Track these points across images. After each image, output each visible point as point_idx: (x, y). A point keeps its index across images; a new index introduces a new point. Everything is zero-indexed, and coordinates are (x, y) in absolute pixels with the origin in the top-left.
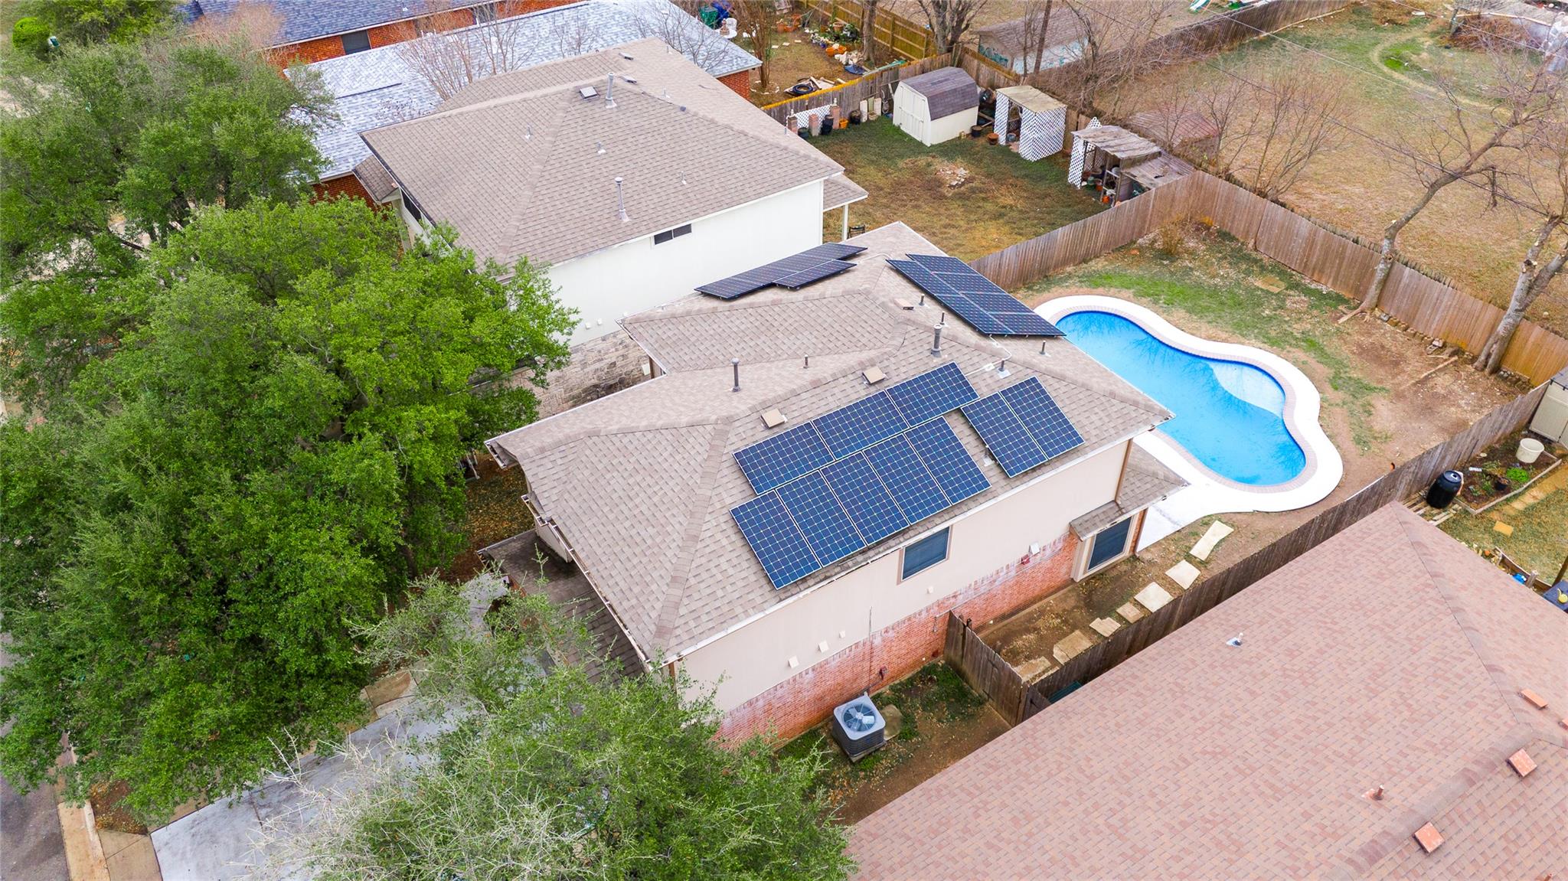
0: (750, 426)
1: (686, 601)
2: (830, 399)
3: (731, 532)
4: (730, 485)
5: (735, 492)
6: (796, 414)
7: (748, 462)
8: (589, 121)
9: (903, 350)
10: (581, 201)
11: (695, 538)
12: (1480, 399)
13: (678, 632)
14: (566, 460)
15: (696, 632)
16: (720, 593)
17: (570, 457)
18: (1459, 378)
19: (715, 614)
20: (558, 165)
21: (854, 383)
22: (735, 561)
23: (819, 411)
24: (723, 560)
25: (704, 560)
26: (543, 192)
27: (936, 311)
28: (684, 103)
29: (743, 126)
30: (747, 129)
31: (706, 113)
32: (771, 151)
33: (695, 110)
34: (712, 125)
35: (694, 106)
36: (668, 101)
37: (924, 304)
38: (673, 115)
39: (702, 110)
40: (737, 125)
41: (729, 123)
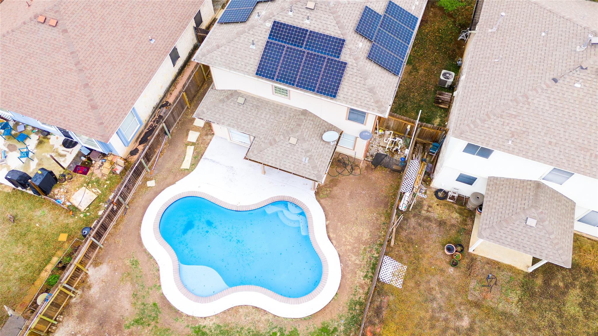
27: (301, 22)
28: (565, 89)
29: (525, 109)
30: (519, 107)
31: (547, 95)
32: (490, 107)
33: (553, 89)
34: (531, 88)
35: (560, 95)
36: (566, 76)
37: (308, 22)
38: (552, 73)
39: (552, 96)
40: (527, 106)
41: (530, 100)
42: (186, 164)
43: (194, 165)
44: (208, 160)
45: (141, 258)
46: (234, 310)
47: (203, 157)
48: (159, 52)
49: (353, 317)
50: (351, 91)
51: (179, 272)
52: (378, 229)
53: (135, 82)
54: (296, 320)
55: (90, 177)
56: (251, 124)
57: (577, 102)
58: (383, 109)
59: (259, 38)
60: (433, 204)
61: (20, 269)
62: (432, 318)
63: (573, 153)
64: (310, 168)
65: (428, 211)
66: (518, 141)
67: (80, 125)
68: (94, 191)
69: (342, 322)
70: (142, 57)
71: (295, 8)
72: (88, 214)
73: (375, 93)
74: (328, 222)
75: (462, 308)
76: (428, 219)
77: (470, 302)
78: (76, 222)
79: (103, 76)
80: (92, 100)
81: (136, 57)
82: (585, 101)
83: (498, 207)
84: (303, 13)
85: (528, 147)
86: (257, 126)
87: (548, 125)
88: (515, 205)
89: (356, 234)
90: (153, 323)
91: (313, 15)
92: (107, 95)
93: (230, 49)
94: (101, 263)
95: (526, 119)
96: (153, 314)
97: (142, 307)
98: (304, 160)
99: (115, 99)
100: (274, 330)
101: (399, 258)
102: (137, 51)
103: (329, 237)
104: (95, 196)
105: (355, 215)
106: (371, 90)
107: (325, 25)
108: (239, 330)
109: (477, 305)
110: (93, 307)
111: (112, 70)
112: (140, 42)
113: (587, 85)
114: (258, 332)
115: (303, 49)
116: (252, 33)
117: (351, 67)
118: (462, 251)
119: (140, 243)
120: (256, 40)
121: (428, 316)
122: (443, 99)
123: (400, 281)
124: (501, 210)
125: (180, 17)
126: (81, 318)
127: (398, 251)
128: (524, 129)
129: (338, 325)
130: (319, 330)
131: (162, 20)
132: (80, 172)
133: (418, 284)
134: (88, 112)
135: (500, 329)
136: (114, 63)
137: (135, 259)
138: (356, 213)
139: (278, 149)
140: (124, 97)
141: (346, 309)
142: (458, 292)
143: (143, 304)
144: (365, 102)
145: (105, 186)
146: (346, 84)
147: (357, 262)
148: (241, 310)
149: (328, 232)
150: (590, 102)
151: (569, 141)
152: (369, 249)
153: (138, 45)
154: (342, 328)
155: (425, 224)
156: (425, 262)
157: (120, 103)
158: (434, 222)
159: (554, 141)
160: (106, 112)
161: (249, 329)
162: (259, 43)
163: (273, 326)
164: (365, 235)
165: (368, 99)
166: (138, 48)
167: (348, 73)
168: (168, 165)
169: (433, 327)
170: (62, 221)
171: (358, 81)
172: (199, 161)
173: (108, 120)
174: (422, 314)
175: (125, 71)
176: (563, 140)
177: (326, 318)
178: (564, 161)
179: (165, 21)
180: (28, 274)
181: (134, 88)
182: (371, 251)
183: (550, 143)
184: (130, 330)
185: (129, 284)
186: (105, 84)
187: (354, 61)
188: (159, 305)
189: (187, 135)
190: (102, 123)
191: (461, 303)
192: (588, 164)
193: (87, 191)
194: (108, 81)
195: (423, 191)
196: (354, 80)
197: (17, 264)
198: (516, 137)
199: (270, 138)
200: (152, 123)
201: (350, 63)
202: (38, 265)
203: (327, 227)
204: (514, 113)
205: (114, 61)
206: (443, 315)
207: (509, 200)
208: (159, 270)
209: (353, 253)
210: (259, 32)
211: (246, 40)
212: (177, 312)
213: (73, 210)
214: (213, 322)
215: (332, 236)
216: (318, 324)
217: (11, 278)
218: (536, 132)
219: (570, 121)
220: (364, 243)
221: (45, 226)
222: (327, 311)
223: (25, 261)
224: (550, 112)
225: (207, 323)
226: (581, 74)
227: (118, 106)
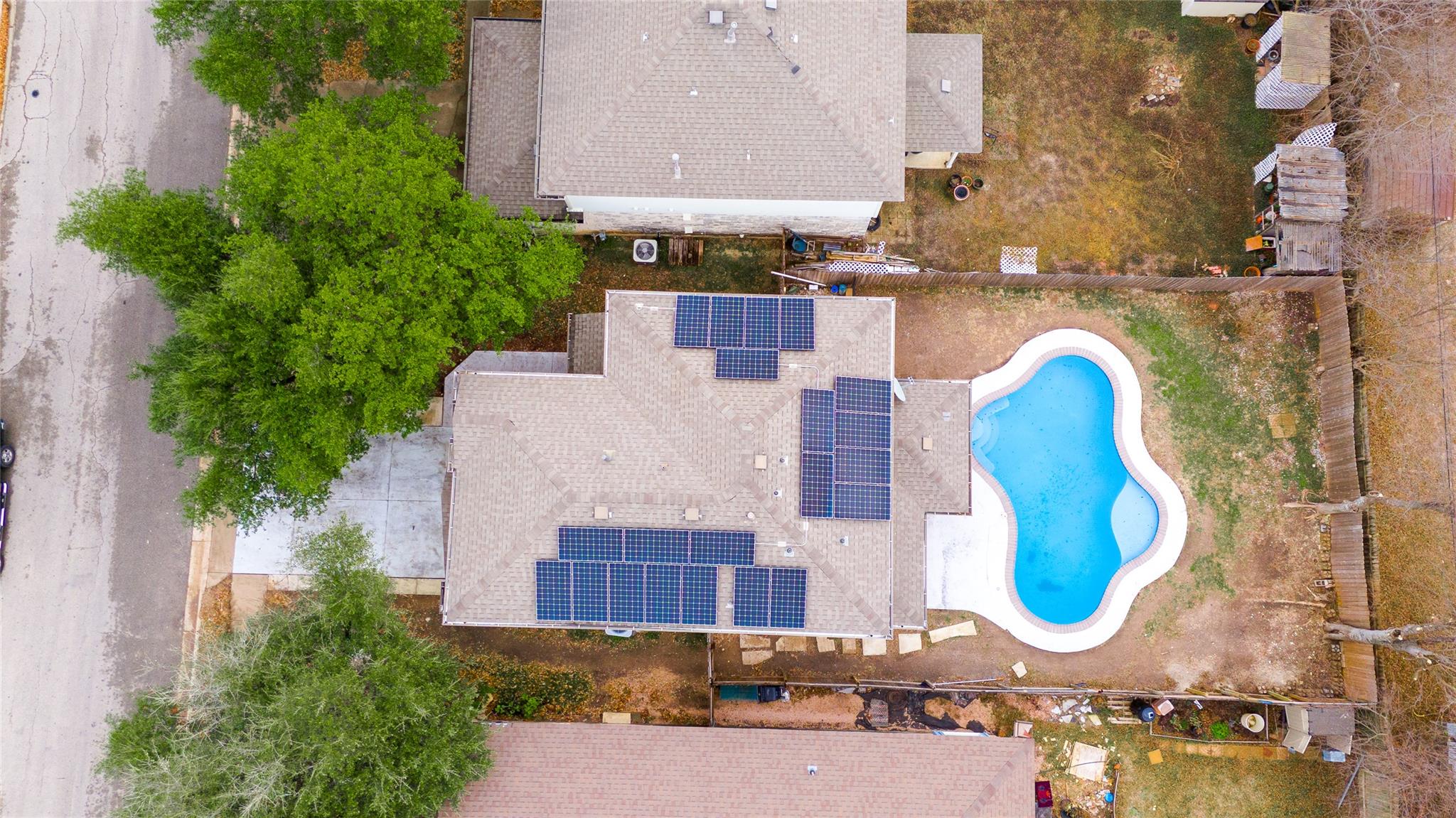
0: (584, 510)
1: (482, 597)
2: (651, 516)
3: (531, 571)
4: (548, 542)
5: (548, 548)
6: (621, 515)
7: (567, 536)
8: (700, 52)
9: (727, 504)
10: (651, 141)
11: (507, 565)
12: (1289, 652)
13: (469, 611)
14: (483, 435)
15: (479, 616)
16: (505, 602)
17: (486, 435)
18: (1300, 623)
19: (495, 612)
20: (648, 94)
21: (676, 512)
22: (524, 589)
23: (638, 521)
24: (517, 584)
25: (506, 579)
26: (622, 119)
27: (789, 471)
28: (805, 55)
29: (844, 106)
30: (844, 114)
31: (819, 78)
32: (848, 154)
33: (809, 72)
34: (810, 102)
35: (814, 61)
36: (787, 55)
37: (786, 459)
38: (781, 74)
39: (818, 71)
40: (839, 103)
41: (831, 101)
42: (968, 629)
43: (962, 616)
44: (944, 597)
45: (1139, 622)
46: (1156, 457)
47: (943, 608)
48: (826, 748)
49: (1100, 300)
50: (871, 362)
51: (1137, 557)
52: (960, 299)
53: (908, 755)
54: (1137, 371)
55: (1049, 773)
56: (910, 526)
57: (818, 38)
58: (884, 307)
59: (829, 535)
60: (891, 230)
61: (1223, 792)
62: (1060, 200)
63: (883, 40)
64: (955, 406)
65: (906, 235)
66: (887, 110)
67: (1021, 801)
68: (1069, 752)
69: (1113, 312)
70: (855, 769)
71: (770, 488)
72: (1107, 740)
73: (865, 324)
74: (981, 372)
75: (1032, 165)
76: (919, 232)
77: (1021, 155)
78: (1127, 752)
79: (931, 808)
80: (981, 801)
81: (860, 779)
82: (814, 28)
83: (931, 131)
84: (775, 471)
85: (891, 97)
86: (910, 515)
87: (858, 73)
88: (924, 109)
89: (983, 328)
90: (1215, 560)
91: (774, 454)
92: (958, 783)
93: (859, 579)
94: (1168, 679)
95: (857, 102)
96: (1205, 565)
97: (1202, 586)
98: (948, 419)
99: (957, 768)
100: (1161, 395)
101: (995, 260)
102: (848, 783)
103: (1004, 363)
104: (1078, 745)
105: (952, 336)
106: (862, 330)
107: (785, 429)
108: (1178, 441)
109: (1020, 148)
110: (1227, 656)
111: (908, 801)
112: (827, 788)
113: (792, 26)
114: (1171, 416)
115: (833, 454)
116: (825, 551)
117: (837, 370)
118: (956, 176)
119: (1119, 635)
120: (834, 538)
121: (1060, 206)
122: (685, 253)
123: (1026, 250)
124: (935, 127)
125: (731, 750)
126: (1247, 662)
127: (984, 264)
128: (870, 104)
129: (1119, 316)
130: (1136, 338)
131: (758, 775)
132: (1048, 794)
133: (1023, 228)
134: (1001, 798)
135: (1041, 116)
136: (896, 805)
137: (1143, 630)
138: (947, 336)
139: (943, 464)
140: (945, 757)
141: (1095, 312)
142: (1013, 173)
143: (1198, 586)
144: (880, 335)
145: (1054, 739)
146: (863, 371)
147: (1023, 314)
148: (1154, 449)
149: (997, 367)
150: (814, 21)
151: (871, 45)
152: (997, 304)
153: (835, 788)
154: (1120, 310)
155: (927, 234)
156: (988, 224)
157: (959, 757)
158: (920, 224)
159: (875, 65)
160: (986, 768)
161: (1172, 429)
162: (838, 531)
163: (1156, 399)
164: (978, 315)
165: (876, 332)
166: (841, 783)
167: (846, 372)
168: (977, 658)
169: (1072, 197)
170: (1132, 775)
171: (854, 354)
172: (952, 612)
173: (998, 758)
174: (1060, 214)
175: (897, 780)
176: (871, 53)
177: (1118, 332)
178: (896, 49)
179: (757, 771)
180: (1225, 778)
181: (918, 751)
182: (998, 300)
183: (878, 69)
184: (1235, 587)
185: (1179, 621)
186: (941, 797)
187: (827, 368)
188: (1190, 563)
189: (909, 655)
190: (1009, 764)
191: (1027, 167)
192: (892, 20)
193: (1074, 763)
194: (933, 796)
195: (873, 248)
196: (854, 361)
197: (1219, 800)
198: (882, 114)
199: (929, 484)
200: (909, 728)
201: (832, 372)
202: (1207, 770)
203: (989, 371)
204: (853, 119)
205: (893, 807)
206: (1052, 188)
207: (917, 118)
208: (1146, 588)
209: (1013, 323)
210: (820, 538)
211: (838, 556)
212: (1189, 535)
213: (1112, 767)
214: (1183, 480)
215: (1000, 361)
216: (1129, 341)
217: (1240, 796)
218: (870, 88)
219: (845, 46)
220: (990, 311)
221: (1151, 796)
222: (1108, 335)
223: (1210, 791)
224: (840, 72)
225: (1187, 488)
226: (779, 34)
227: (966, 757)
